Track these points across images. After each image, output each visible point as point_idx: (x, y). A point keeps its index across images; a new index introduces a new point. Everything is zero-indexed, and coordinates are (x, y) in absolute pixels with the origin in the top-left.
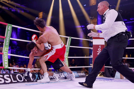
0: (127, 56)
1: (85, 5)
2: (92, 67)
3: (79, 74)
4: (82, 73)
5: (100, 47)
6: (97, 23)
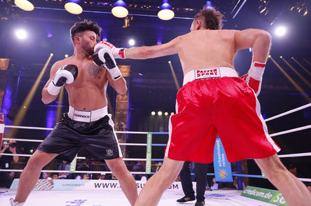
6: (3, 98)
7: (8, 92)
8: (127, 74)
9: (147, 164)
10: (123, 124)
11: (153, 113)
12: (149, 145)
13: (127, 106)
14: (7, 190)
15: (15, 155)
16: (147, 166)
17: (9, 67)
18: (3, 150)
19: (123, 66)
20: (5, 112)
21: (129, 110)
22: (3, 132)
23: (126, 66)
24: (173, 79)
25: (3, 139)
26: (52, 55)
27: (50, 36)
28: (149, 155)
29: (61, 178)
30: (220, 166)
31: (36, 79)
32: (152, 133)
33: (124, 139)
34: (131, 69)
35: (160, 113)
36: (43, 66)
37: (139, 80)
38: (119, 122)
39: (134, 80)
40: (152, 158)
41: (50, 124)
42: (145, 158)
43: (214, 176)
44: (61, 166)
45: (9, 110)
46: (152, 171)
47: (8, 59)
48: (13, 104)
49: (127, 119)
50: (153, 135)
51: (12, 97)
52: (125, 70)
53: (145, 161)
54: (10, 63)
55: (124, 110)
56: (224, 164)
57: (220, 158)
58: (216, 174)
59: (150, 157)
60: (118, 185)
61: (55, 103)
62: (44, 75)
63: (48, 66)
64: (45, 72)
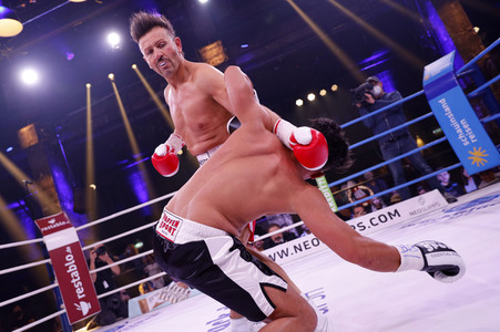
1: (10, 149)
2: (65, 311)
5: (69, 250)
6: (56, 186)
7: (57, 175)
8: (221, 56)
11: (299, 103)
14: (126, 320)
15: (113, 265)
17: (40, 136)
18: (93, 264)
19: (208, 48)
20: (69, 206)
22: (77, 239)
23: (215, 45)
24: (306, 25)
25: (83, 249)
26: (88, 86)
27: (70, 57)
30: (466, 143)
31: (85, 135)
34: (224, 45)
35: (311, 97)
36: (85, 111)
39: (239, 62)
41: (142, 195)
43: (462, 168)
45: (72, 201)
47: (32, 126)
48: (73, 189)
51: (67, 179)
52: (215, 51)
54: (37, 129)
56: (472, 137)
57: (459, 131)
58: (463, 162)
59: (325, 181)
60: (292, 250)
61: (133, 160)
62: (93, 124)
63: (92, 108)
64: (93, 118)
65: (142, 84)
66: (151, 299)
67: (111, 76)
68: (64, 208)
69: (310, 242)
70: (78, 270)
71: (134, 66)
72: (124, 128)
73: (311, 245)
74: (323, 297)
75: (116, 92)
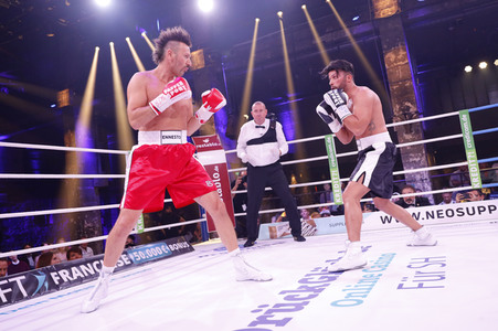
0: (293, 178)
2: (205, 220)
3: (172, 247)
4: (182, 241)
5: (216, 168)
8: (393, 8)
9: (471, 170)
10: (409, 104)
11: (468, 69)
12: (467, 135)
13: (409, 71)
16: (472, 175)
17: (207, 62)
18: (236, 186)
20: (223, 130)
21: (416, 76)
22: (225, 161)
25: (229, 171)
26: (257, 20)
28: (471, 154)
29: (322, 216)
31: (246, 67)
32: (468, 111)
33: (417, 132)
35: (483, 65)
36: (251, 44)
37: (421, 13)
38: (401, 104)
39: (412, 16)
40: (479, 158)
42: (465, 160)
44: (322, 195)
45: (226, 126)
46: (483, 183)
47: (201, 50)
49: (415, 95)
50: (470, 113)
52: (388, 2)
53: (467, 167)
55: (404, 80)
59: (475, 156)
60: (423, 215)
61: (287, 99)
62: (256, 58)
63: (258, 42)
64: (257, 52)
65: (308, 26)
66: (281, 228)
67: (280, 14)
68: (218, 131)
69: (444, 212)
70: (222, 187)
71: (304, 7)
72: (283, 67)
73: (444, 215)
74: (444, 265)
75: (282, 30)
